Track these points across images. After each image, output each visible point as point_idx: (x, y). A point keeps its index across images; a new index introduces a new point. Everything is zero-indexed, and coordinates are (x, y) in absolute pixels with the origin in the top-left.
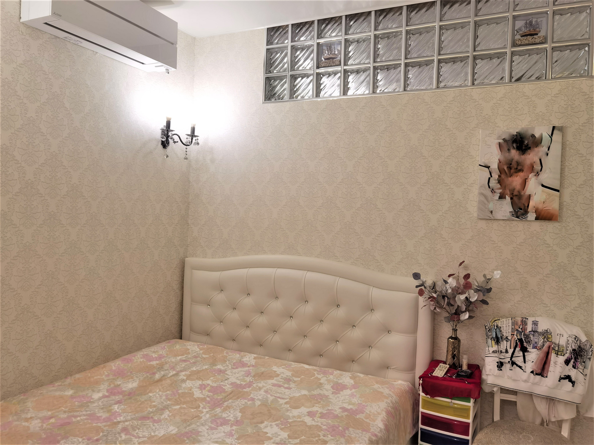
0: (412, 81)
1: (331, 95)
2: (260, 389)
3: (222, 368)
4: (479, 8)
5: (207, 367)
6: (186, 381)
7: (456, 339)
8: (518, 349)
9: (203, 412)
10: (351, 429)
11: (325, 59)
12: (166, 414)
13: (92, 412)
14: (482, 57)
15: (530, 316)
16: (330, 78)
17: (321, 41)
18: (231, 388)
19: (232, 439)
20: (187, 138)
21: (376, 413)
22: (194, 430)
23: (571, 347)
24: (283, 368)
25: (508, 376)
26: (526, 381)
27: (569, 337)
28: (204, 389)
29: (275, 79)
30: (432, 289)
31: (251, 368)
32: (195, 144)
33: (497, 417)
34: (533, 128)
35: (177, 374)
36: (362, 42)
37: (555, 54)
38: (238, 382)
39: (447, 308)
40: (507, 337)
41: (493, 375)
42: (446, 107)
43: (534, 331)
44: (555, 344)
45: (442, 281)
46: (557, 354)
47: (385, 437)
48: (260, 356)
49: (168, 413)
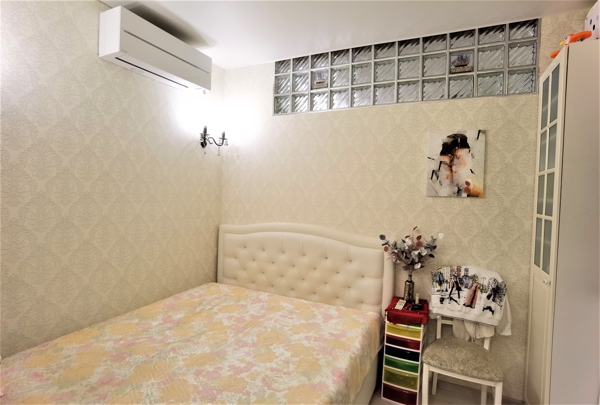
0: (379, 97)
1: (321, 109)
2: (271, 319)
3: (244, 304)
4: (425, 47)
5: (233, 303)
6: (218, 313)
7: (412, 283)
8: (454, 289)
9: (229, 337)
10: (336, 350)
11: (317, 83)
12: (203, 338)
13: (151, 335)
14: (428, 81)
15: (462, 265)
16: (320, 97)
17: (314, 70)
18: (250, 319)
19: (250, 358)
20: (219, 141)
21: (355, 337)
22: (222, 350)
23: (492, 286)
24: (288, 303)
25: (447, 308)
26: (460, 311)
27: (490, 279)
28: (231, 319)
29: (281, 98)
30: (394, 247)
31: (265, 303)
32: (225, 144)
33: (439, 336)
34: (465, 131)
35: (212, 309)
36: (343, 70)
37: (480, 79)
38: (256, 314)
39: (405, 260)
40: (447, 280)
41: (437, 307)
42: (404, 116)
43: (466, 276)
44: (480, 285)
45: (401, 241)
46: (482, 292)
47: (361, 354)
48: (272, 294)
49: (204, 337)
